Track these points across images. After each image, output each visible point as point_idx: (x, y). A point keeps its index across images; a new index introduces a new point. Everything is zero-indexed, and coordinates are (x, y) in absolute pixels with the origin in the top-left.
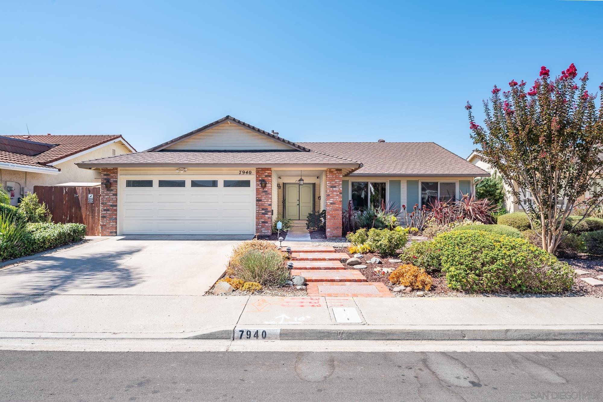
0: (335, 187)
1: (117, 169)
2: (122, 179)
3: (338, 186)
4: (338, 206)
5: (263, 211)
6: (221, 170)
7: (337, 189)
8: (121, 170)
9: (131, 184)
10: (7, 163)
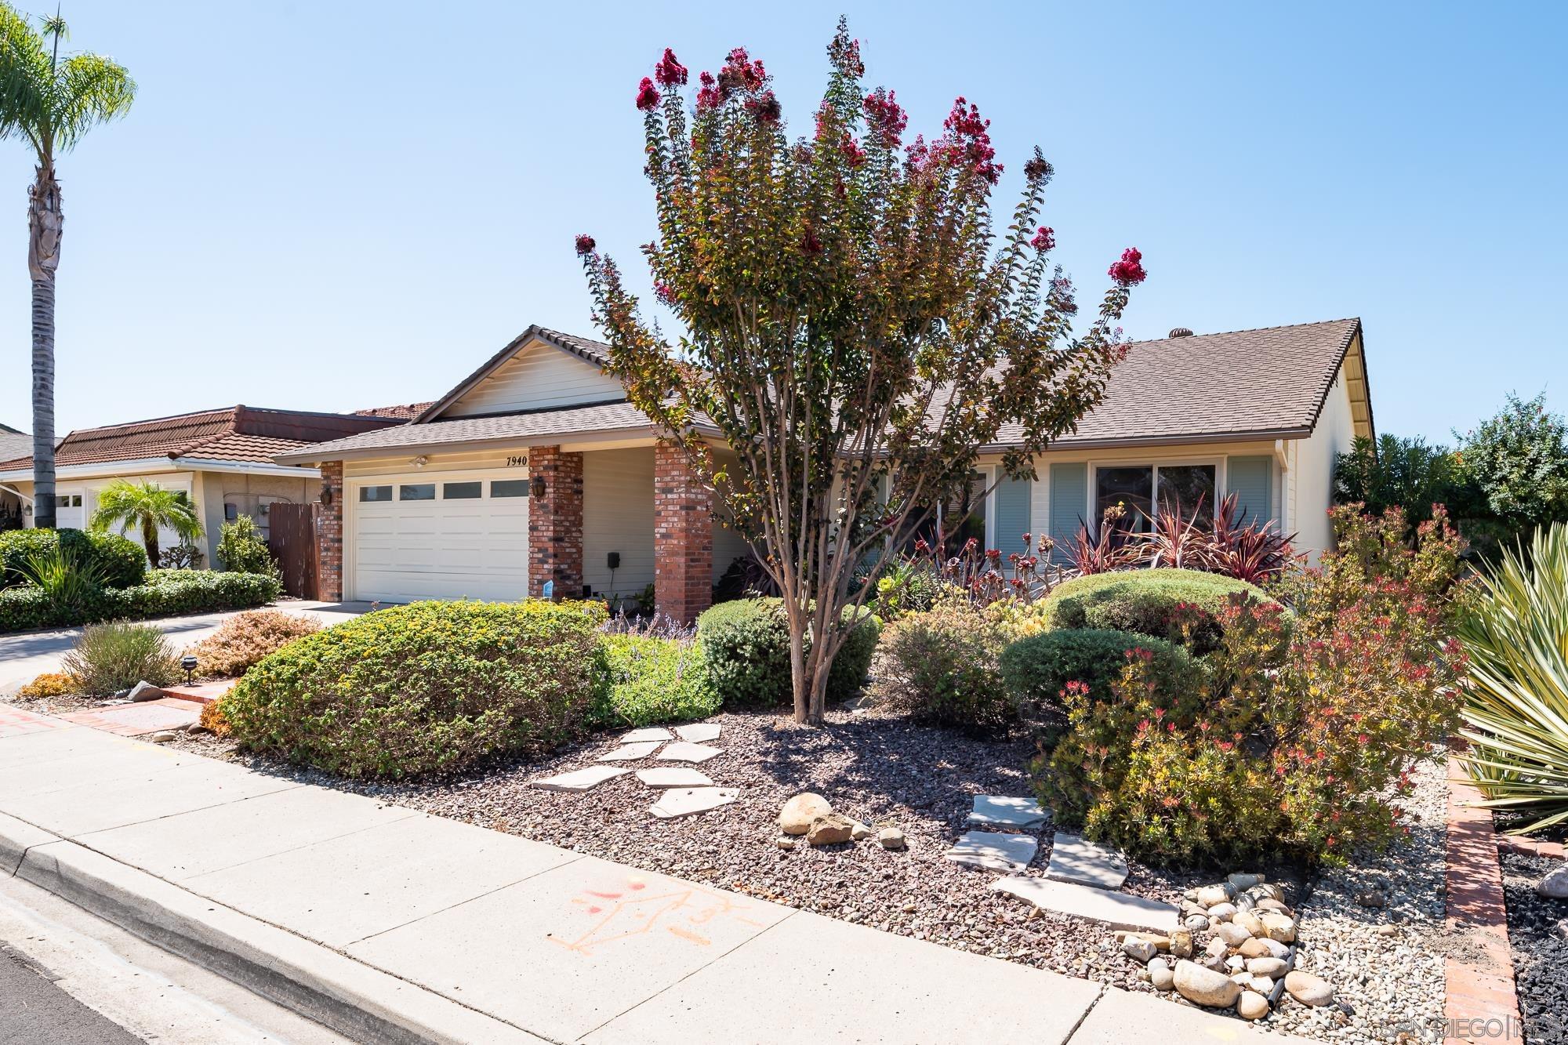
0: (671, 491)
1: (340, 463)
2: (351, 485)
3: (678, 487)
4: (676, 542)
5: (540, 555)
6: (479, 457)
7: (675, 496)
8: (349, 466)
9: (365, 495)
10: (233, 462)
